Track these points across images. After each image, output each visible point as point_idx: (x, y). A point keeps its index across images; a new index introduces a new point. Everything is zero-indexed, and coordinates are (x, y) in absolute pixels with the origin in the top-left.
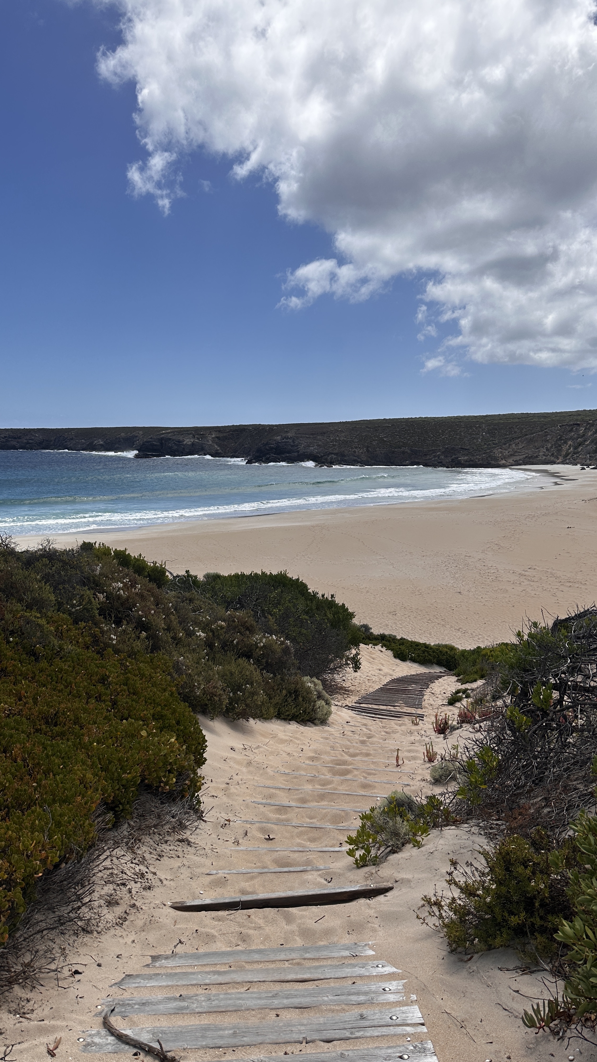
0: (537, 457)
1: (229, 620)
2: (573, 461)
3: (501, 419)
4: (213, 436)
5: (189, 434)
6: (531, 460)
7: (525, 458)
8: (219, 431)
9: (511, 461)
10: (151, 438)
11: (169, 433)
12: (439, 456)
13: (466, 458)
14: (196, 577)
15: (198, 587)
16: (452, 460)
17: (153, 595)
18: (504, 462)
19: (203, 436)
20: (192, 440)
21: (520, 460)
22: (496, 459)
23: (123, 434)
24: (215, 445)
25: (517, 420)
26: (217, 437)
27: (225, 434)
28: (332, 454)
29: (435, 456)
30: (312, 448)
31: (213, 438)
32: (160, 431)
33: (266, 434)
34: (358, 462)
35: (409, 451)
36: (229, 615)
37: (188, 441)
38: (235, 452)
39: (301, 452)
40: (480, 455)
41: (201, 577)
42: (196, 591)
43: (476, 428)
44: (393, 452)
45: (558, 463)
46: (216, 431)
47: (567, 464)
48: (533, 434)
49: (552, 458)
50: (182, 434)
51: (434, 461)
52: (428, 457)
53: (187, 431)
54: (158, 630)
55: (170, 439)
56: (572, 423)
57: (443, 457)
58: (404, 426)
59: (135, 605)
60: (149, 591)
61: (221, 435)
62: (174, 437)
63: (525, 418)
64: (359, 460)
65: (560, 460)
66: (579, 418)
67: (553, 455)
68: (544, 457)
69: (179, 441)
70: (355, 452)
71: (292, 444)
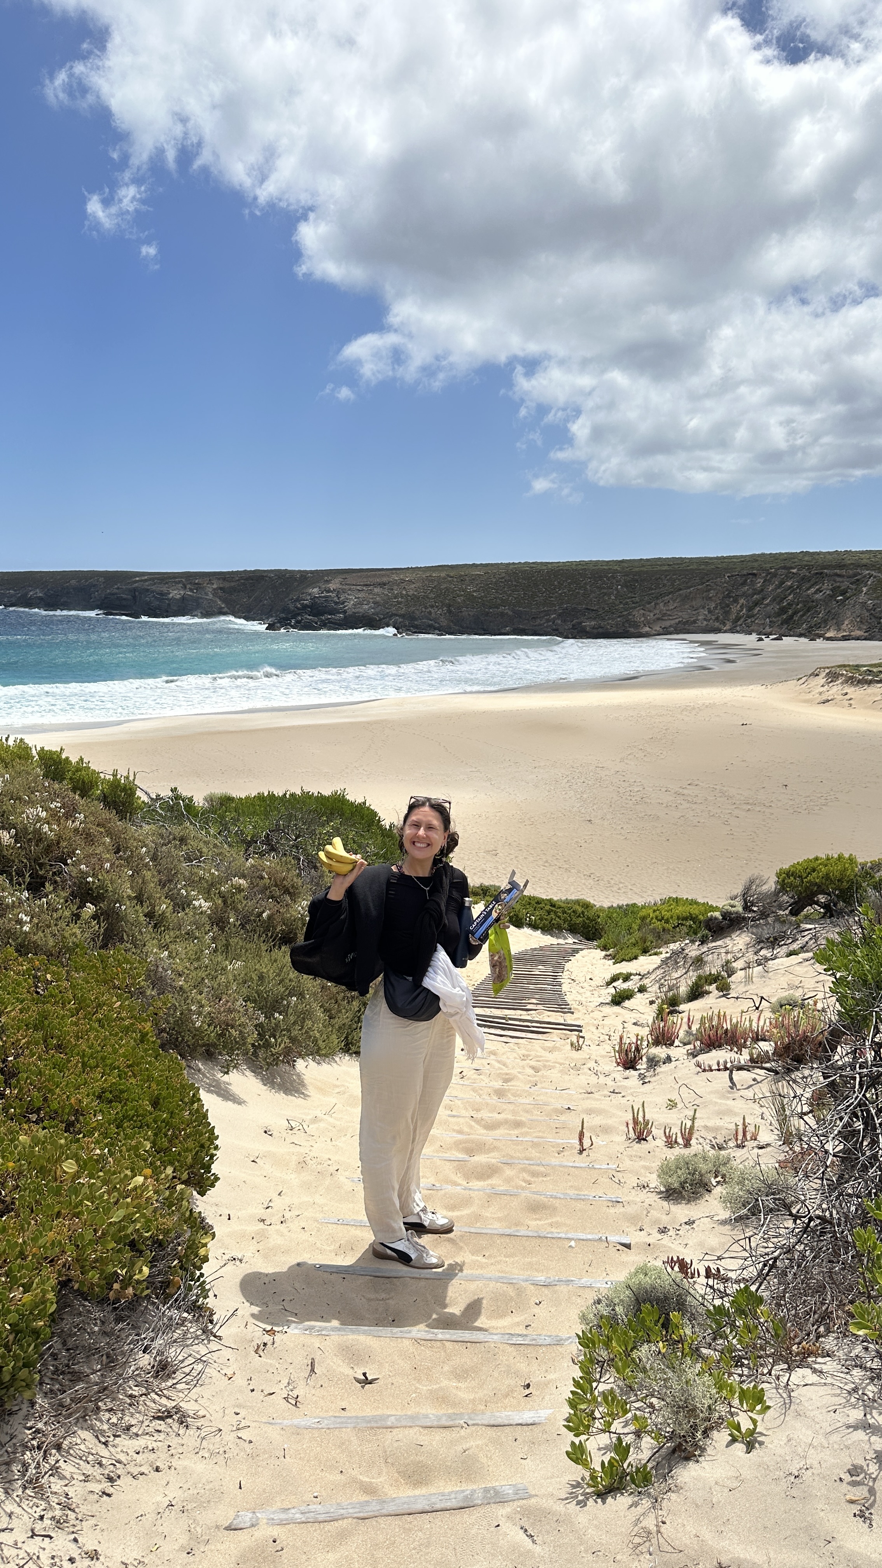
0: (695, 622)
1: (254, 876)
2: (746, 628)
3: (643, 566)
4: (215, 586)
5: (176, 583)
6: (687, 627)
7: (677, 624)
8: (224, 579)
9: (658, 629)
10: (118, 588)
11: (146, 580)
12: (554, 621)
13: (593, 623)
14: (191, 799)
15: (196, 816)
16: (573, 625)
17: (109, 834)
18: (647, 629)
19: (199, 587)
20: (182, 592)
21: (670, 626)
22: (636, 625)
23: (73, 582)
24: (218, 600)
25: (666, 568)
26: (221, 589)
27: (233, 584)
28: (397, 615)
29: (548, 621)
30: (367, 607)
31: (214, 589)
32: (131, 577)
33: (296, 584)
34: (435, 629)
35: (510, 613)
36: (253, 866)
37: (175, 593)
38: (249, 612)
39: (349, 613)
40: (613, 619)
41: (199, 801)
42: (191, 823)
43: (608, 579)
44: (487, 614)
45: (725, 632)
46: (219, 579)
47: (738, 632)
48: (689, 588)
49: (717, 624)
50: (167, 583)
51: (547, 627)
52: (538, 621)
53: (175, 578)
54: (118, 901)
55: (148, 590)
56: (745, 572)
57: (559, 622)
58: (504, 575)
59: (71, 854)
60: (103, 826)
61: (227, 585)
62: (154, 588)
63: (678, 564)
64: (437, 625)
65: (727, 627)
66: (756, 564)
67: (717, 619)
68: (705, 623)
69: (162, 594)
70: (430, 613)
71: (336, 599)
